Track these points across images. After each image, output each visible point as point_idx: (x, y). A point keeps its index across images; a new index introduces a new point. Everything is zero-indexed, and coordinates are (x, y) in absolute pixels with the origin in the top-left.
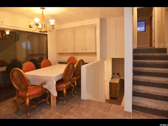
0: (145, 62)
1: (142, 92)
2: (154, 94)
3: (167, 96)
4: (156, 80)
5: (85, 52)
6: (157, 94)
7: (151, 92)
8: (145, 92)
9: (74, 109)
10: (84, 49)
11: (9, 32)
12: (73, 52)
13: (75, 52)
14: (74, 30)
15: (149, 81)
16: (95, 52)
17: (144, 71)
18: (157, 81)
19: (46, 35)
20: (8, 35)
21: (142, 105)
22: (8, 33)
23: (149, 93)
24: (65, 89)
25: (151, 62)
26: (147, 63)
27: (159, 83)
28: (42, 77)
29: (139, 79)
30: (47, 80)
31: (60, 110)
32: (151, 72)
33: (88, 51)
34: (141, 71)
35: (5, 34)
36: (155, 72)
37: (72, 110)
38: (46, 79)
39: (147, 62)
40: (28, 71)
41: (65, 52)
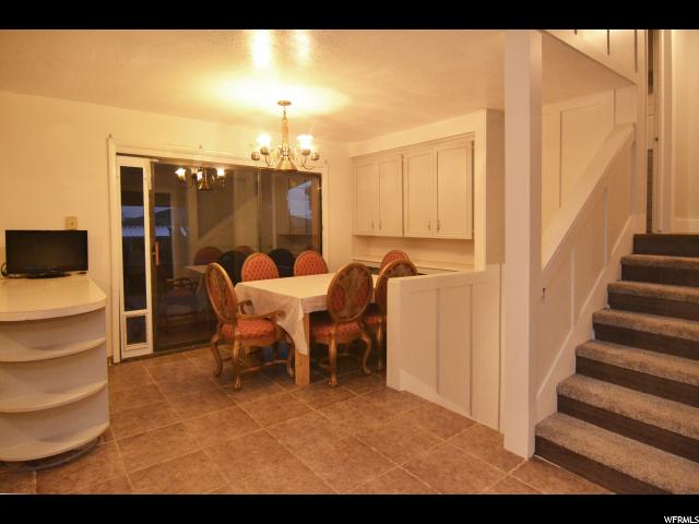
0: (663, 293)
1: (593, 402)
2: (640, 418)
3: (695, 436)
4: (677, 368)
5: (437, 236)
6: (655, 423)
7: (628, 411)
8: (603, 405)
9: (350, 402)
10: (434, 226)
11: (225, 171)
12: (401, 235)
13: (407, 235)
14: (402, 157)
15: (640, 367)
16: (469, 237)
17: (638, 327)
18: (678, 372)
19: (318, 177)
20: (222, 178)
21: (567, 445)
22: (221, 173)
23: (617, 412)
24: (333, 342)
25: (688, 296)
26: (672, 298)
27: (686, 382)
28: (278, 296)
29: (603, 353)
30: (285, 306)
31: (314, 395)
32: (673, 335)
33: (444, 234)
34: (627, 326)
35: (216, 176)
36: (689, 338)
37: (343, 403)
38: (284, 302)
39: (670, 293)
40: (255, 280)
41: (377, 233)
